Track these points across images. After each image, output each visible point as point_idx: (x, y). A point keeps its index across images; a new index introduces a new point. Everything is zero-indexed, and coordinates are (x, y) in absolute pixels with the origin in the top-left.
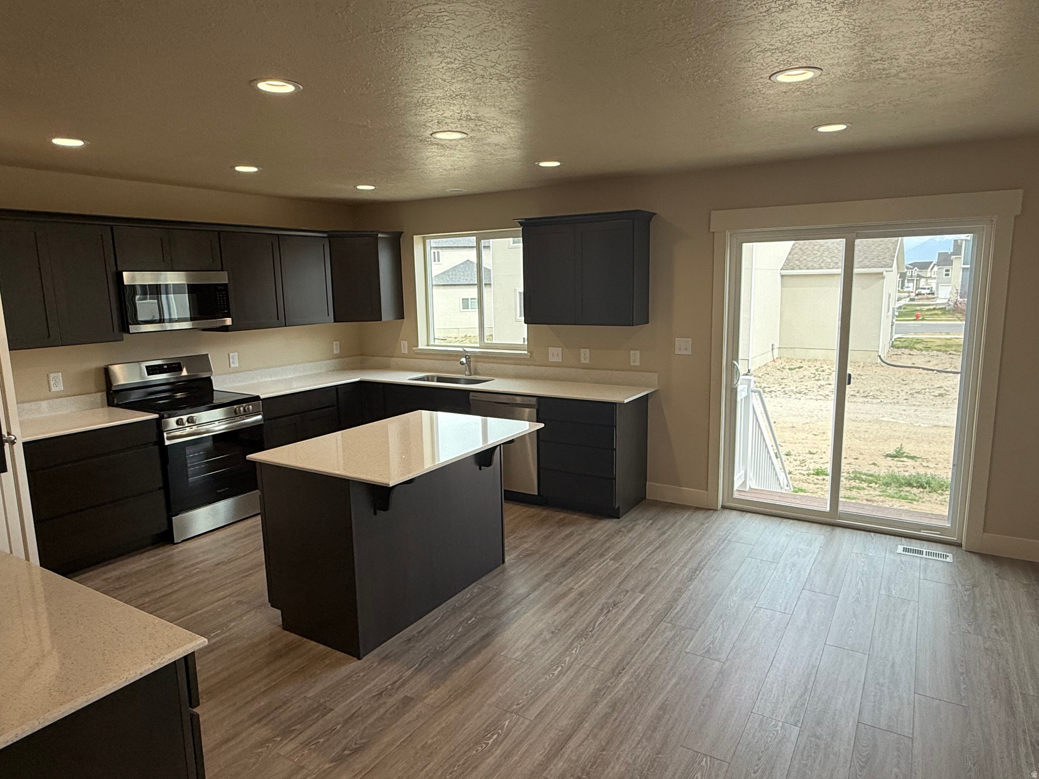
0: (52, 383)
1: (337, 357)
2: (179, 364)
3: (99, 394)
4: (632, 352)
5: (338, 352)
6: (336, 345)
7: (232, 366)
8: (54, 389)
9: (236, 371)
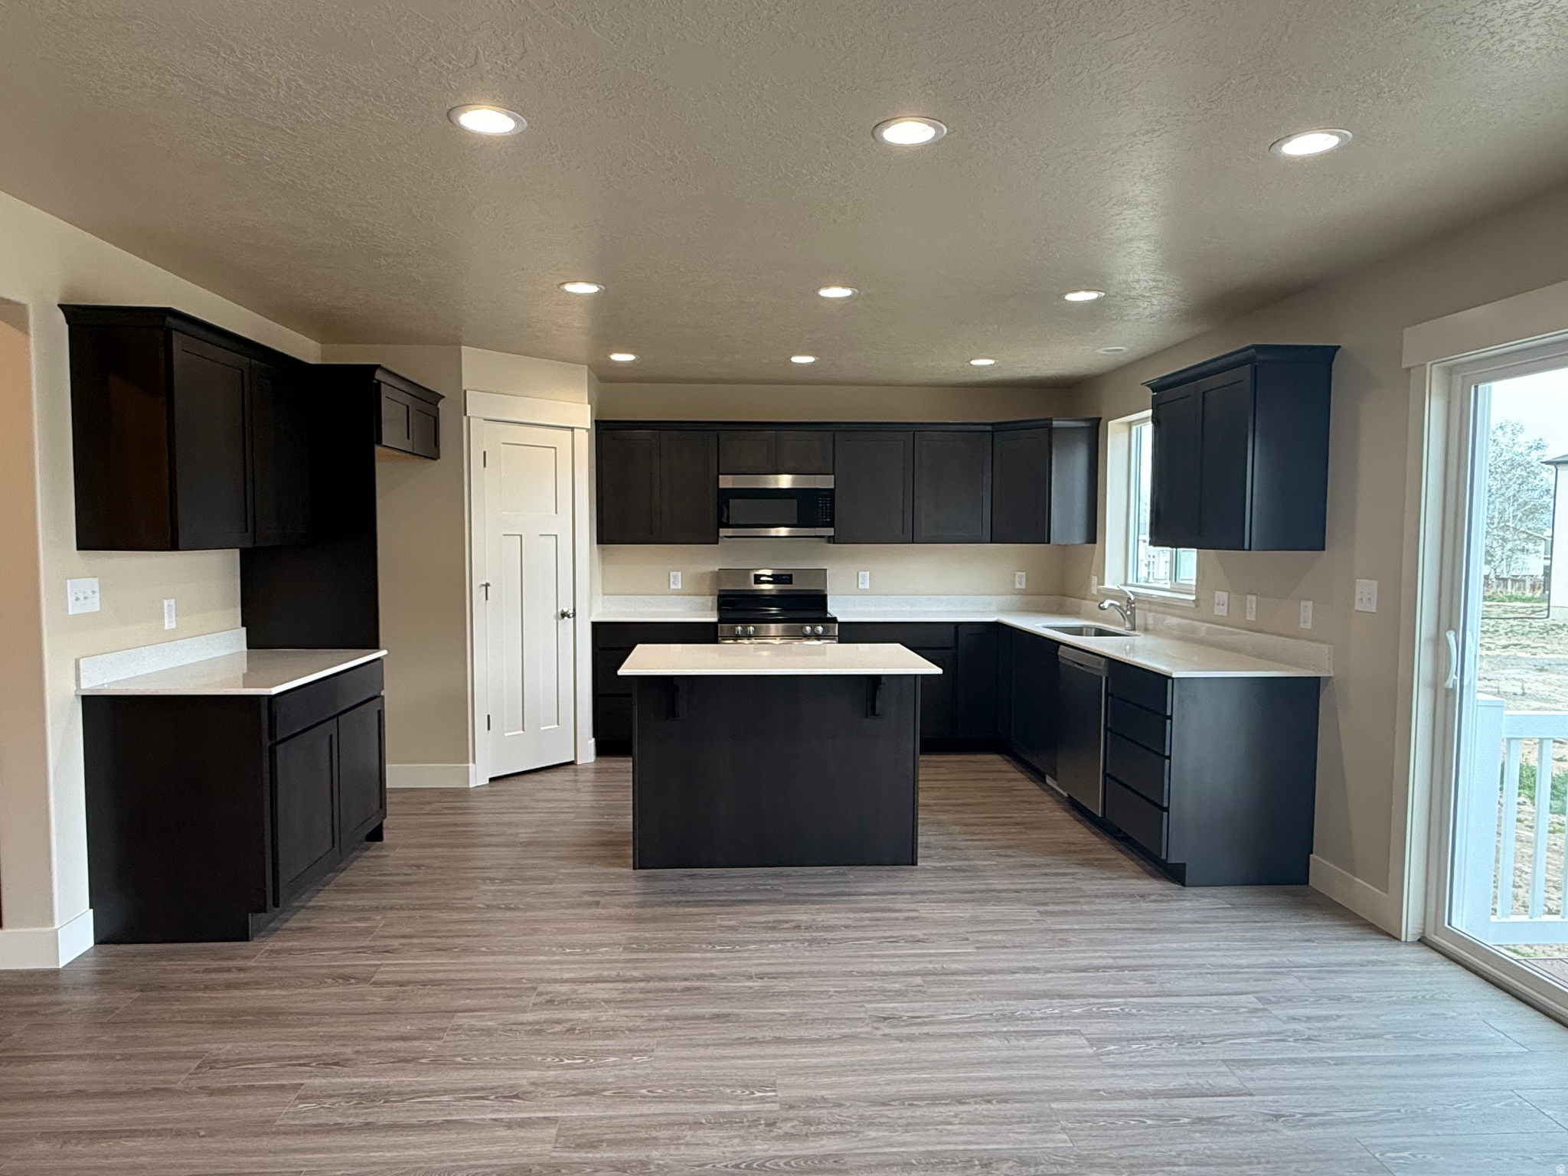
0: (672, 580)
1: (1021, 593)
2: (791, 576)
3: (711, 598)
4: (1303, 603)
5: (1023, 586)
6: (1022, 576)
7: (861, 586)
8: (672, 587)
9: (864, 593)
